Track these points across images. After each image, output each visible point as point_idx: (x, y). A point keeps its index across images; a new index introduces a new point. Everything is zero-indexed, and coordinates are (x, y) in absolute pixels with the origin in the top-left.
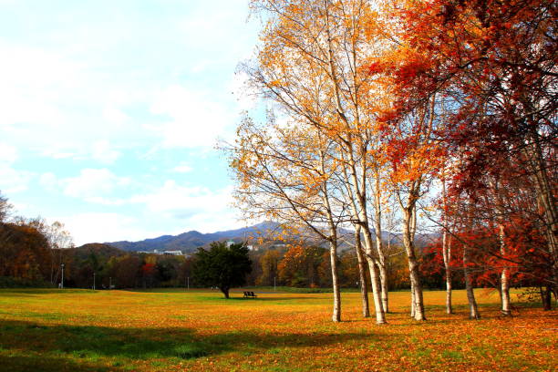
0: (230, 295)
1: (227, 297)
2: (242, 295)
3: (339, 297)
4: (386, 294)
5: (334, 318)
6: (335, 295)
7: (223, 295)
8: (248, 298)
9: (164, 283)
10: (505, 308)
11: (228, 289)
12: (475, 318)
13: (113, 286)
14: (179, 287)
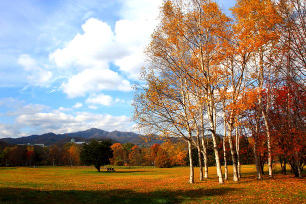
0: (101, 170)
1: (99, 171)
2: (106, 170)
3: (193, 170)
4: (207, 168)
5: (191, 181)
6: (191, 169)
7: (97, 170)
8: (109, 172)
9: (38, 163)
10: (270, 174)
11: (100, 166)
12: (261, 179)
13: (8, 165)
14: (48, 165)
